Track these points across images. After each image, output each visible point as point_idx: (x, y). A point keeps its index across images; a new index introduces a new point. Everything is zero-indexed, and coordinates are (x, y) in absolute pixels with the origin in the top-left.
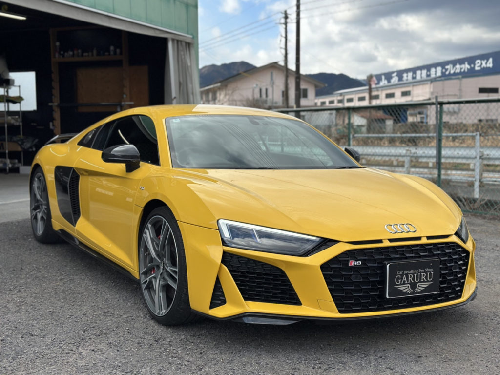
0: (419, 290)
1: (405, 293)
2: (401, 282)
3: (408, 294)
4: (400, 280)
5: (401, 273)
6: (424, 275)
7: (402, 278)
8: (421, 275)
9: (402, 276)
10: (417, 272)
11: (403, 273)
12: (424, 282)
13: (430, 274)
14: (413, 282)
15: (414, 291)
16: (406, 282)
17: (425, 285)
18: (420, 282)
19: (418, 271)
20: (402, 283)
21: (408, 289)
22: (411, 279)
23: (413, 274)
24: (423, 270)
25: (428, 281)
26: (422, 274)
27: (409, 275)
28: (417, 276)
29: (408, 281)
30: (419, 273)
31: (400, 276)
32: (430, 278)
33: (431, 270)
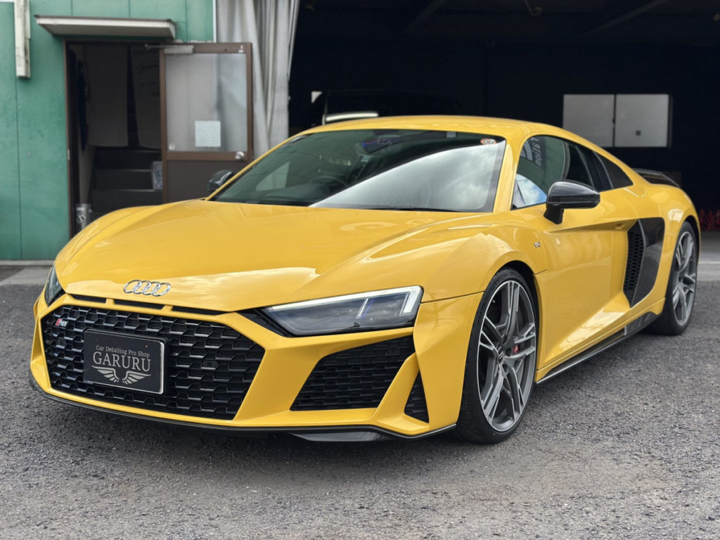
0: (130, 382)
1: (108, 380)
2: (102, 362)
3: (112, 382)
4: (100, 359)
5: (102, 349)
6: (136, 361)
7: (103, 357)
8: (131, 359)
9: (104, 353)
10: (125, 352)
11: (105, 349)
12: (137, 371)
13: (146, 362)
14: (119, 366)
15: (121, 381)
16: (110, 365)
17: (139, 376)
18: (130, 369)
19: (128, 352)
20: (104, 364)
21: (112, 375)
22: (117, 361)
23: (120, 355)
24: (135, 353)
25: (142, 371)
26: (134, 358)
27: (114, 355)
28: (126, 358)
29: (112, 363)
30: (128, 355)
31: (100, 353)
32: (146, 368)
33: (148, 355)
